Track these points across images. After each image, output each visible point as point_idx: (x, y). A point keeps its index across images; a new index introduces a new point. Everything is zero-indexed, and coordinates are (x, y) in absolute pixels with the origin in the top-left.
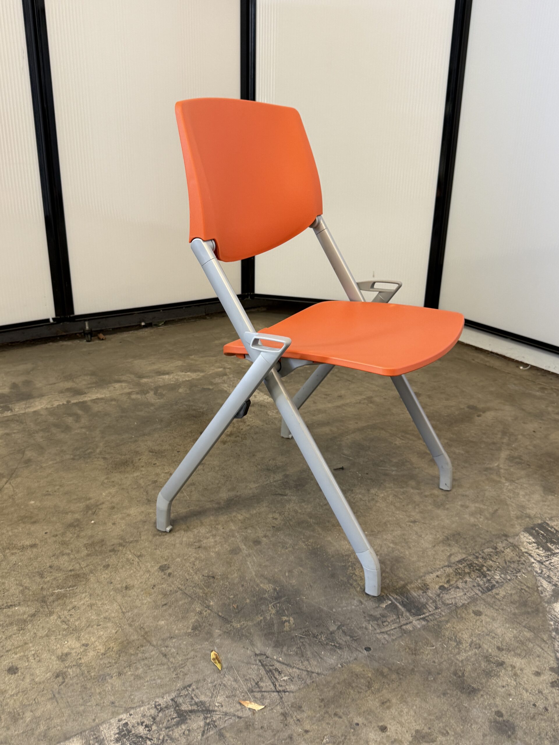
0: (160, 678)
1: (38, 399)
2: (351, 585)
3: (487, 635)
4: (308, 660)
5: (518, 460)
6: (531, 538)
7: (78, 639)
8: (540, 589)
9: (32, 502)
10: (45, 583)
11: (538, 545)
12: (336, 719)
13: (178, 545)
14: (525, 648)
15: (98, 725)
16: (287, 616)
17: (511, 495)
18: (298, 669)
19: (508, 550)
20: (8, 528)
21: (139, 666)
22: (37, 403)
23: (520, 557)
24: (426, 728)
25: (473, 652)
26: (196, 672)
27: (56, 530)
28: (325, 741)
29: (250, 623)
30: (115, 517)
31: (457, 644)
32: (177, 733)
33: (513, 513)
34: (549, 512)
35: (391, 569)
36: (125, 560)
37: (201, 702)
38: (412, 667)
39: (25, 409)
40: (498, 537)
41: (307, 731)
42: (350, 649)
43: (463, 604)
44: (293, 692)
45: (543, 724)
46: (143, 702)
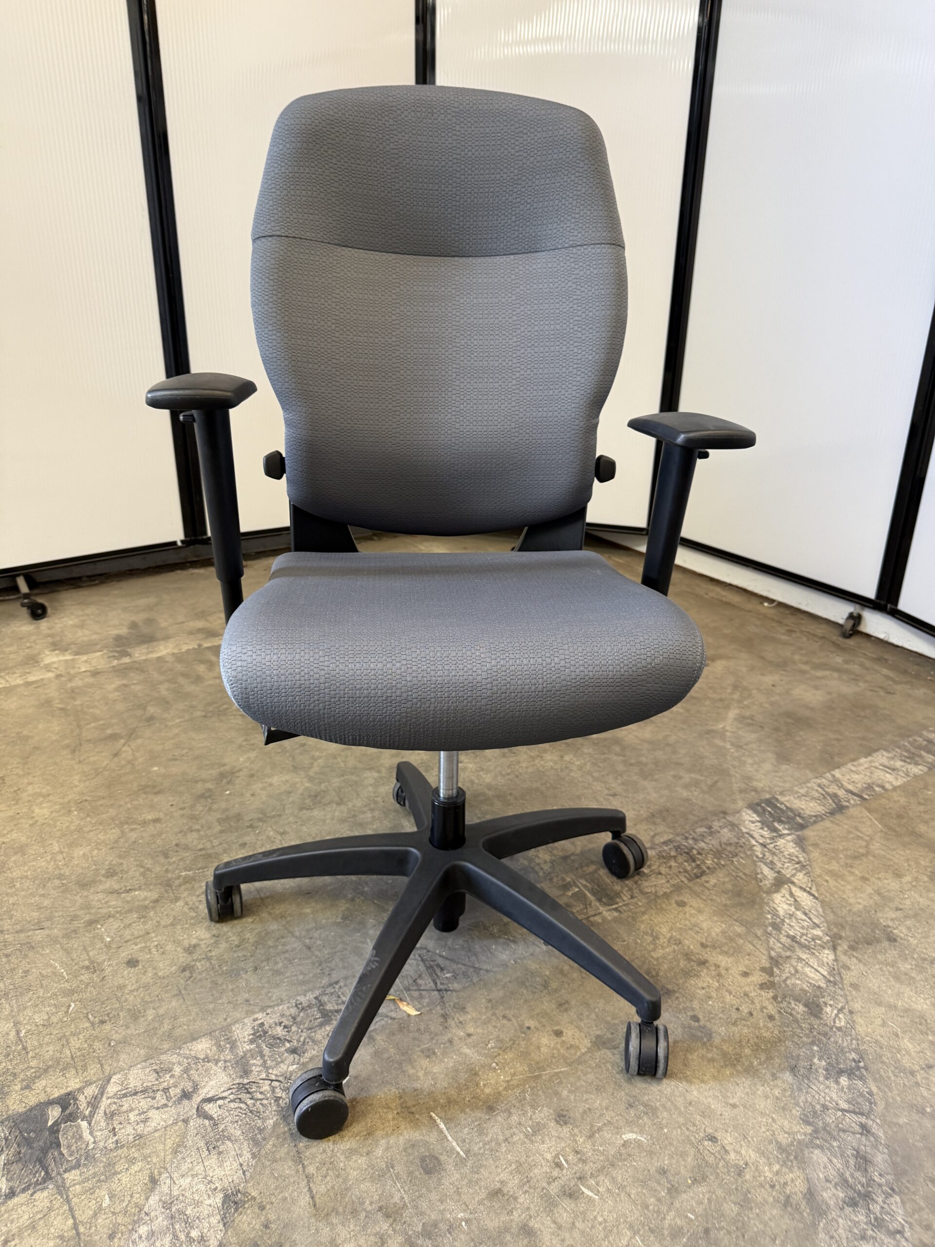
0: (302, 973)
1: (162, 642)
2: (533, 869)
3: (690, 929)
4: (476, 955)
5: (749, 721)
6: (755, 815)
8: (759, 876)
9: (155, 769)
10: (170, 864)
11: (763, 824)
12: (505, 1021)
13: (328, 821)
14: (734, 945)
15: (230, 1025)
17: (736, 763)
18: (464, 965)
19: (726, 830)
20: (127, 800)
21: (278, 959)
22: (161, 648)
23: (738, 839)
24: (607, 1033)
25: (671, 949)
26: (344, 968)
27: (184, 802)
28: (490, 1046)
30: (254, 787)
31: (654, 940)
32: (320, 1034)
33: (735, 786)
34: (781, 784)
36: (264, 837)
39: (147, 654)
40: (715, 814)
41: (469, 1035)
42: (525, 942)
43: (665, 893)
44: (456, 991)
45: (746, 1030)
46: (282, 1001)
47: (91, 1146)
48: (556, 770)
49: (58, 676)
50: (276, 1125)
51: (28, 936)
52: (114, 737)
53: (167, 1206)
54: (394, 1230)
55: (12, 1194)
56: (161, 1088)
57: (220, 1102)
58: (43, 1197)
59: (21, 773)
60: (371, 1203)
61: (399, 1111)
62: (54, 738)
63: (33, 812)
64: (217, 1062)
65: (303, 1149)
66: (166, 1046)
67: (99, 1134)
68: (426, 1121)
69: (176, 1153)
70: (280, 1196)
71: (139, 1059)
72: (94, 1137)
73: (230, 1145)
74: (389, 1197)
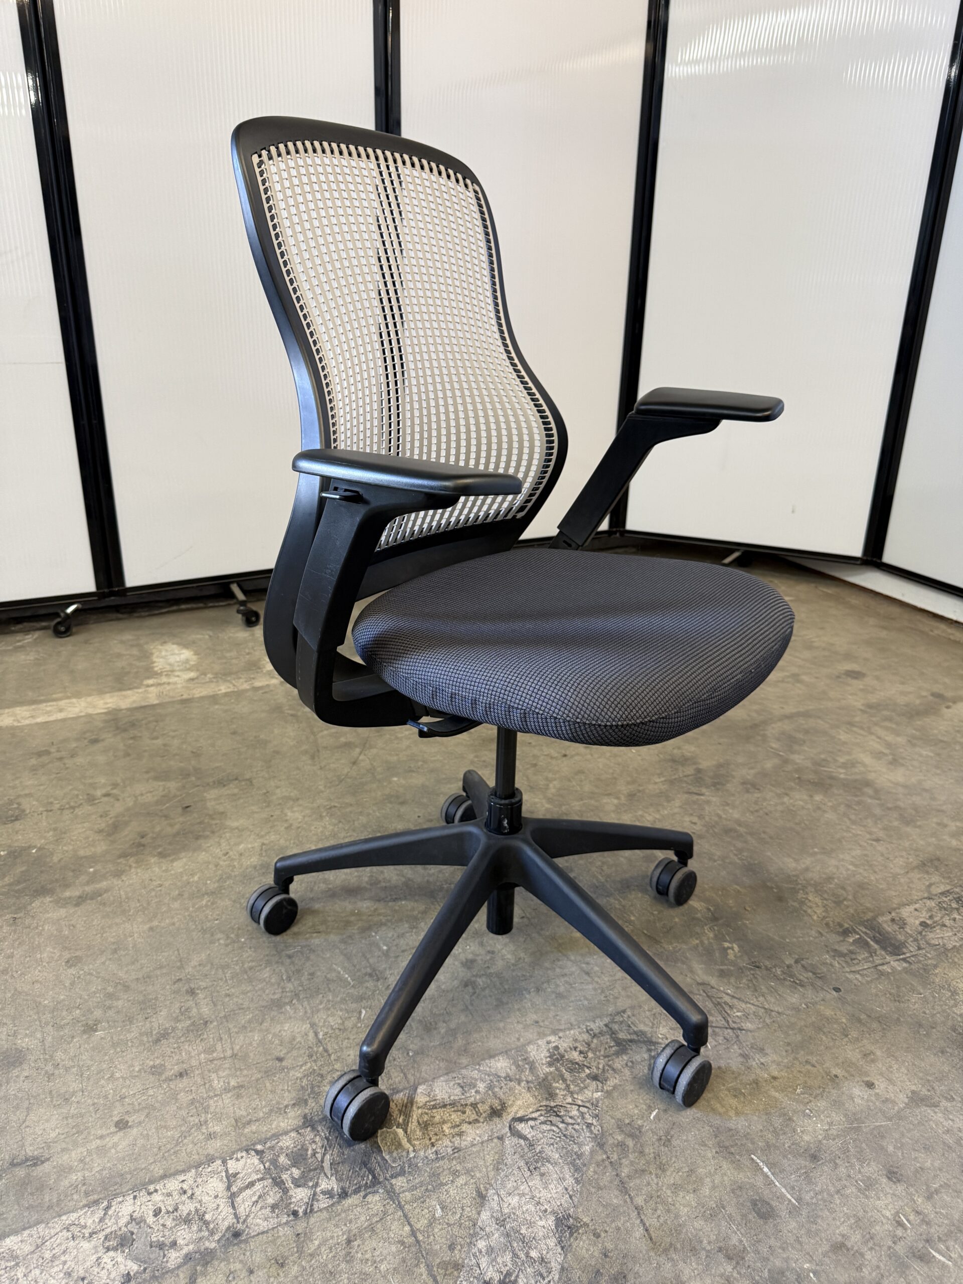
0: (586, 999)
2: (805, 911)
4: (763, 996)
7: (481, 944)
9: (395, 779)
12: (809, 1067)
15: (524, 1045)
16: (729, 942)
18: (753, 1004)
20: (375, 808)
21: (558, 982)
24: (924, 1090)
26: (628, 997)
27: (430, 816)
28: (798, 1091)
29: (684, 946)
31: (952, 995)
32: (618, 1063)
35: (855, 898)
37: (641, 1031)
38: (896, 1016)
41: (775, 1078)
42: (814, 987)
43: (955, 946)
44: (751, 1031)
46: (572, 1025)
47: (412, 1155)
48: (808, 809)
50: (592, 1152)
51: (307, 939)
52: (348, 746)
53: (501, 1222)
54: (739, 1273)
55: (344, 1194)
56: (469, 1102)
57: (531, 1123)
58: (376, 1200)
59: (267, 776)
60: (709, 1243)
61: (718, 1150)
62: (292, 744)
63: (286, 815)
64: (519, 1082)
65: (626, 1179)
66: (464, 1061)
67: (417, 1143)
68: (748, 1163)
69: (498, 1170)
70: (613, 1225)
71: (441, 1072)
72: (414, 1146)
73: (551, 1167)
74: (727, 1238)
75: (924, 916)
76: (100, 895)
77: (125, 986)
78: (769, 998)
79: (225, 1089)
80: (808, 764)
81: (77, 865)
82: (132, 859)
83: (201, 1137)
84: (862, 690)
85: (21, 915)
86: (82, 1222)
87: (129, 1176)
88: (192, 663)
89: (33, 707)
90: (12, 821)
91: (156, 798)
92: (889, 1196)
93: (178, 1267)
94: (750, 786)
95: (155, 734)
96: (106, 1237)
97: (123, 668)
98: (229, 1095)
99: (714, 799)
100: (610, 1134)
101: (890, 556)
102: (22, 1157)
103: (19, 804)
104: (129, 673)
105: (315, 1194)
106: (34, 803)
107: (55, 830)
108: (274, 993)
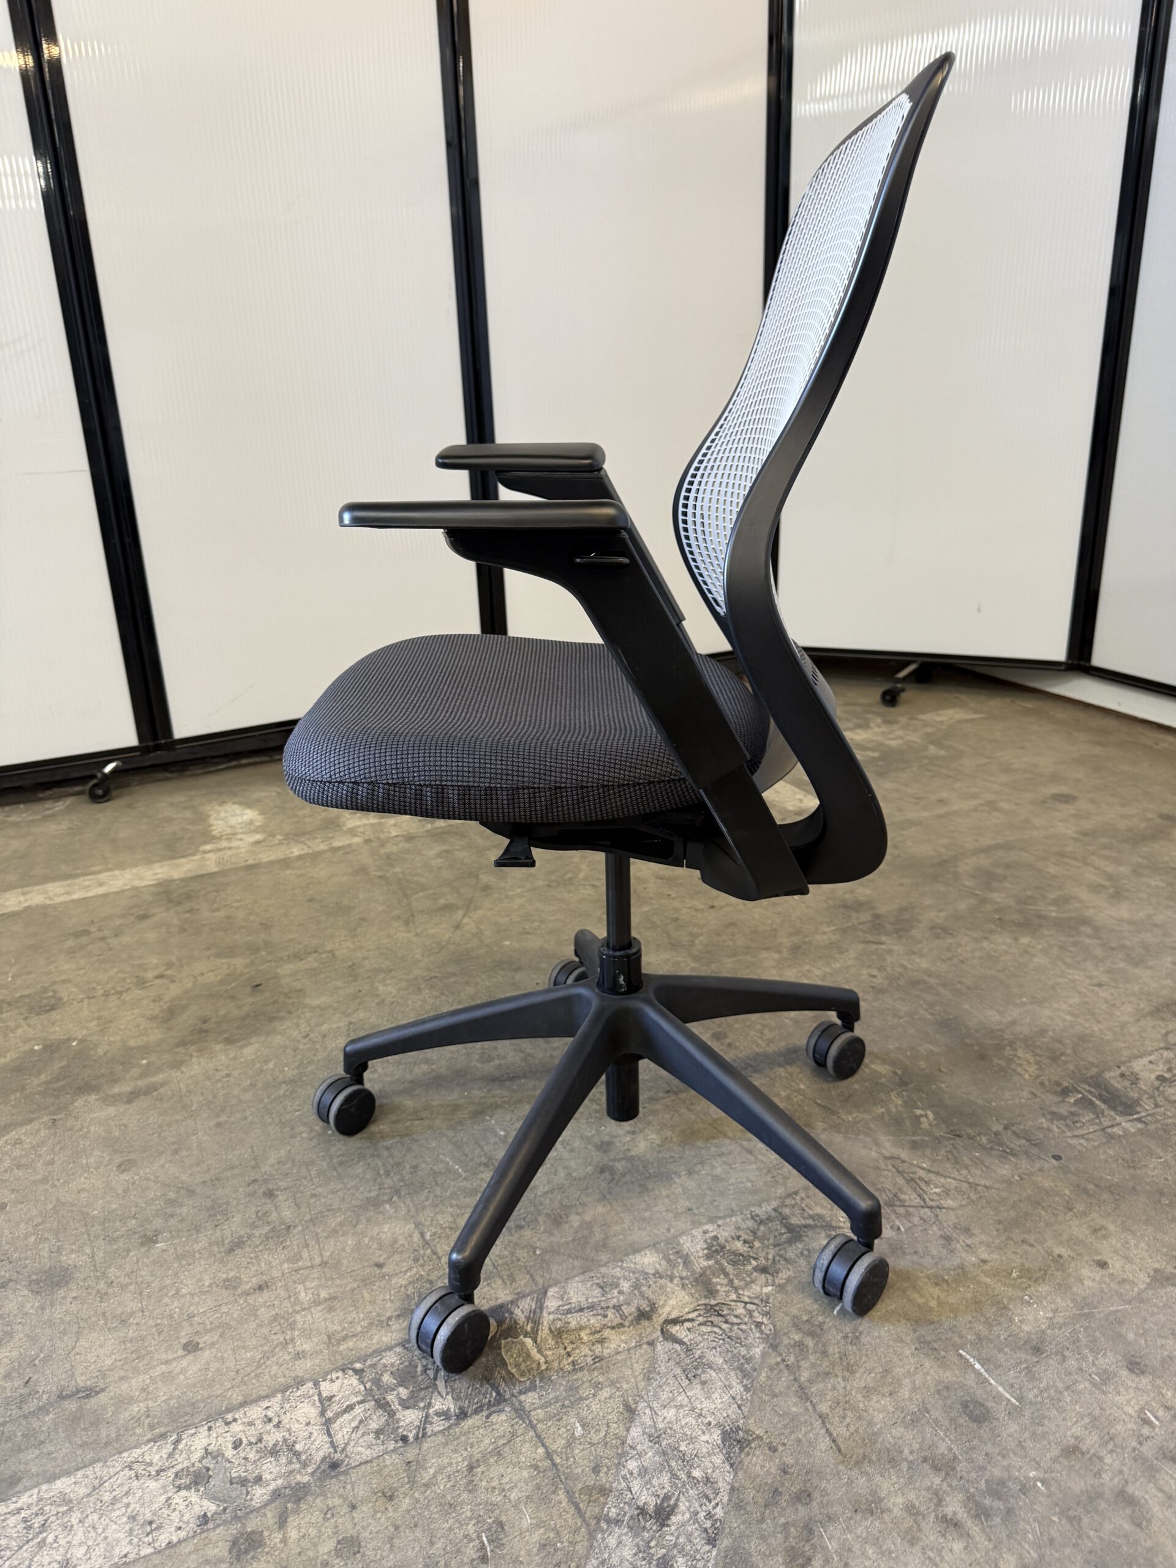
0: (750, 1181)
2: (1014, 1070)
4: (966, 1168)
9: (507, 943)
12: (1026, 1247)
15: (675, 1237)
16: (922, 1109)
18: (954, 1179)
20: (484, 977)
21: (714, 1163)
24: (1169, 1267)
28: (1014, 1275)
29: (867, 1116)
32: (791, 1252)
35: (1075, 1052)
37: (817, 1215)
38: (1131, 1184)
41: (984, 1262)
42: (1029, 1156)
44: (952, 1209)
46: (733, 1211)
47: (544, 1367)
48: (1013, 954)
49: (367, 841)
50: (764, 1355)
51: (407, 1128)
52: (449, 908)
53: (655, 1438)
54: (950, 1486)
55: (463, 1415)
56: (611, 1304)
57: (687, 1325)
58: (502, 1420)
59: (351, 946)
60: (911, 1452)
61: (918, 1346)
62: (381, 909)
63: (377, 989)
64: (671, 1278)
65: (807, 1384)
66: (603, 1257)
67: (549, 1353)
68: (955, 1359)
69: (649, 1379)
70: (793, 1437)
71: (575, 1272)
72: (545, 1357)
73: (713, 1374)
74: (932, 1446)
75: (1161, 1069)
76: (156, 1089)
77: (188, 1191)
78: (973, 1170)
79: (314, 1302)
80: (1011, 902)
81: (127, 1057)
82: (193, 1047)
83: (287, 1357)
84: (1074, 816)
85: (62, 1116)
86: (147, 1458)
87: (202, 1405)
88: (257, 824)
89: (68, 882)
90: (47, 1011)
91: (219, 978)
92: (1131, 1391)
93: (265, 1506)
94: (940, 931)
95: (216, 906)
96: (176, 1475)
97: (174, 833)
98: (319, 1308)
99: (896, 948)
100: (785, 1334)
101: (1099, 659)
102: (72, 1388)
103: (54, 991)
104: (181, 838)
105: (427, 1416)
106: (73, 989)
107: (99, 1018)
108: (370, 1191)
